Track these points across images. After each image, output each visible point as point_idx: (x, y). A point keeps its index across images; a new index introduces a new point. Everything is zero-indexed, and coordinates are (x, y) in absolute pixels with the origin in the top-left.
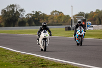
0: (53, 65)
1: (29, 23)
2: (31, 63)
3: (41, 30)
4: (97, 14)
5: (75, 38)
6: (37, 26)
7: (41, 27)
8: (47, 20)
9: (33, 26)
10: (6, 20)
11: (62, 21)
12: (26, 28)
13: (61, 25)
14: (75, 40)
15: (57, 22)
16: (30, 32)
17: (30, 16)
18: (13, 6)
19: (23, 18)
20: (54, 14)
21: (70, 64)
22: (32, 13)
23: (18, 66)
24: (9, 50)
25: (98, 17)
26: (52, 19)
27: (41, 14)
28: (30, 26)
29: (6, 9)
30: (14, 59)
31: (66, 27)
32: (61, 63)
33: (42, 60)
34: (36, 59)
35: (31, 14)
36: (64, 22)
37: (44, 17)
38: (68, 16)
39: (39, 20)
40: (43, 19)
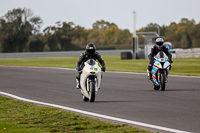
0: (97, 128)
1: (50, 46)
2: (54, 124)
3: (84, 59)
4: (184, 27)
5: (151, 74)
6: (66, 50)
7: (84, 52)
8: (86, 39)
9: (58, 50)
10: (5, 40)
11: (116, 40)
12: (44, 56)
13: (113, 48)
14: (151, 78)
15: (106, 43)
16: (51, 62)
17: (52, 32)
18: (18, 11)
19: (39, 35)
20: (100, 27)
21: (131, 126)
22: (57, 26)
23: (28, 130)
24: (12, 98)
25: (186, 33)
26: (95, 36)
27: (73, 26)
28: (52, 50)
29: (5, 18)
30: (21, 115)
31: (122, 53)
32: (113, 123)
33: (77, 117)
34: (65, 115)
35: (53, 28)
36: (119, 42)
37: (80, 32)
38: (127, 31)
39: (70, 40)
40: (78, 36)
